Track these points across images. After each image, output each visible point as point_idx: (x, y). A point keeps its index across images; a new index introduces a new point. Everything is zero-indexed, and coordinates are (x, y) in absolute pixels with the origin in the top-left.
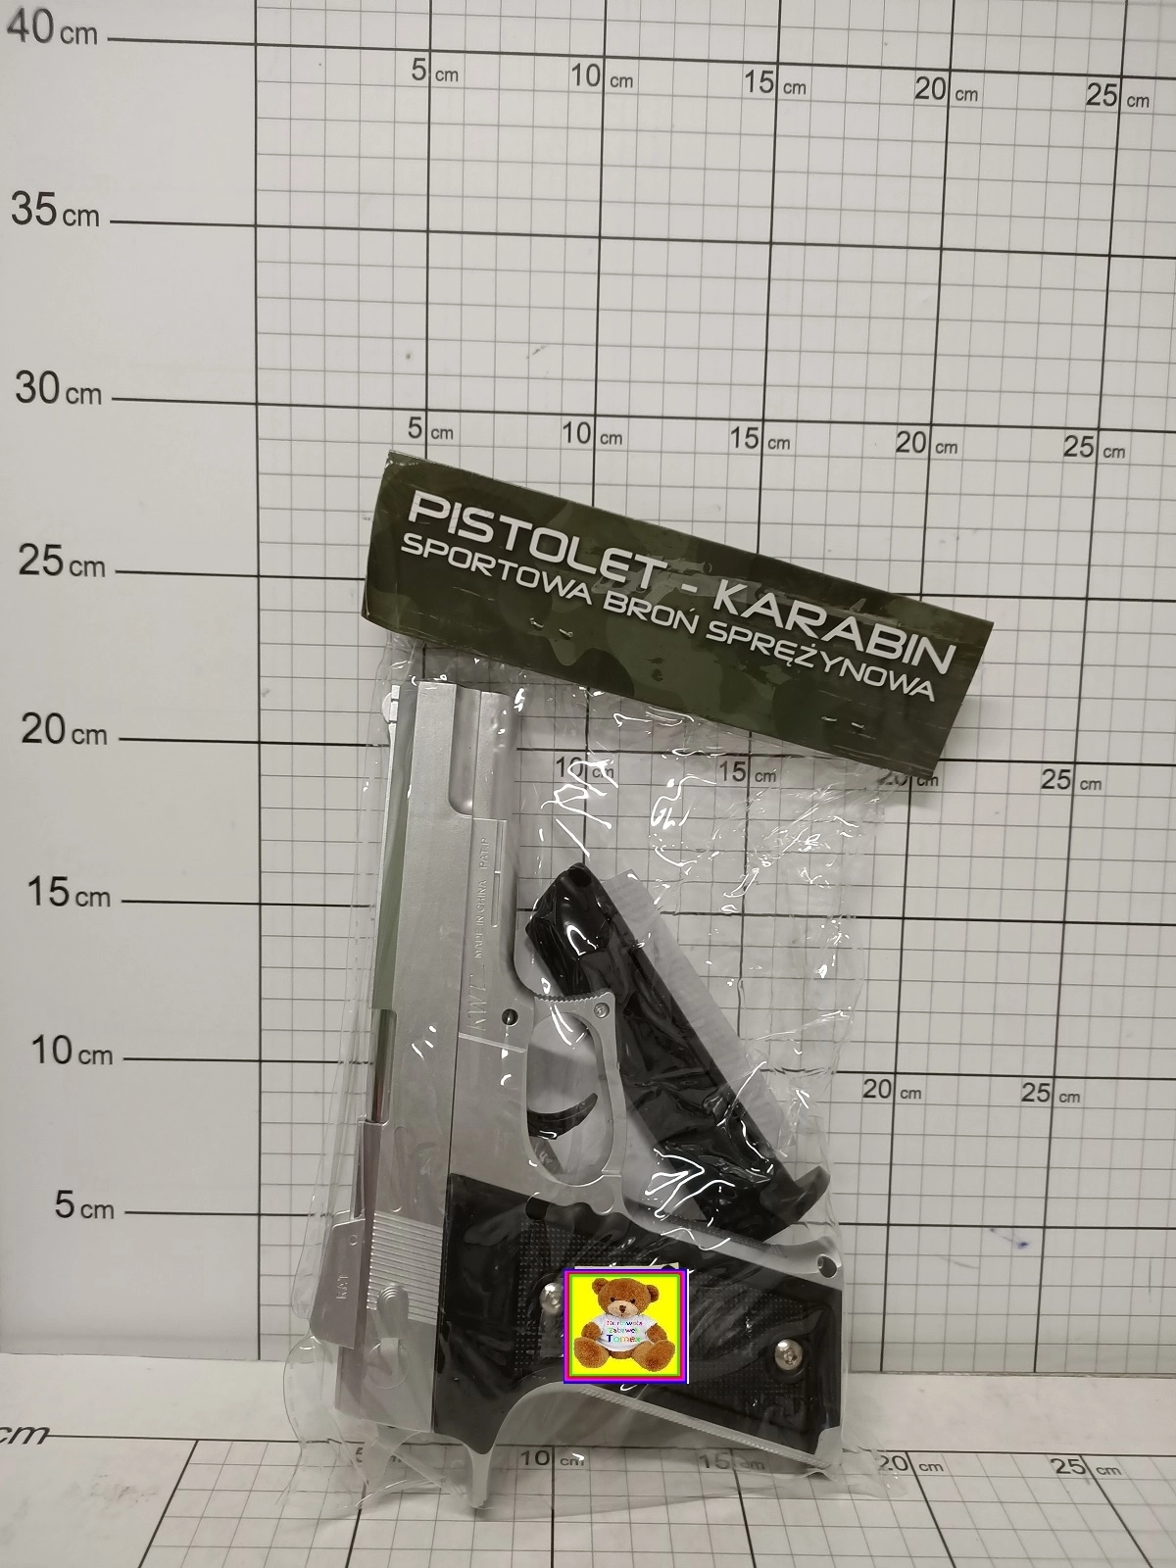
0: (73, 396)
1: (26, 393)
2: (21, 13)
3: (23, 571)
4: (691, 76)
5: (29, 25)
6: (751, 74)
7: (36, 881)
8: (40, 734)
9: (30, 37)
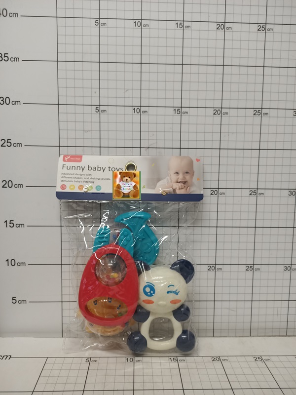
0: (13, 103)
1: (2, 102)
3: (2, 146)
4: (163, 24)
5: (1, 13)
6: (177, 24)
7: (6, 221)
8: (6, 185)
9: (2, 15)
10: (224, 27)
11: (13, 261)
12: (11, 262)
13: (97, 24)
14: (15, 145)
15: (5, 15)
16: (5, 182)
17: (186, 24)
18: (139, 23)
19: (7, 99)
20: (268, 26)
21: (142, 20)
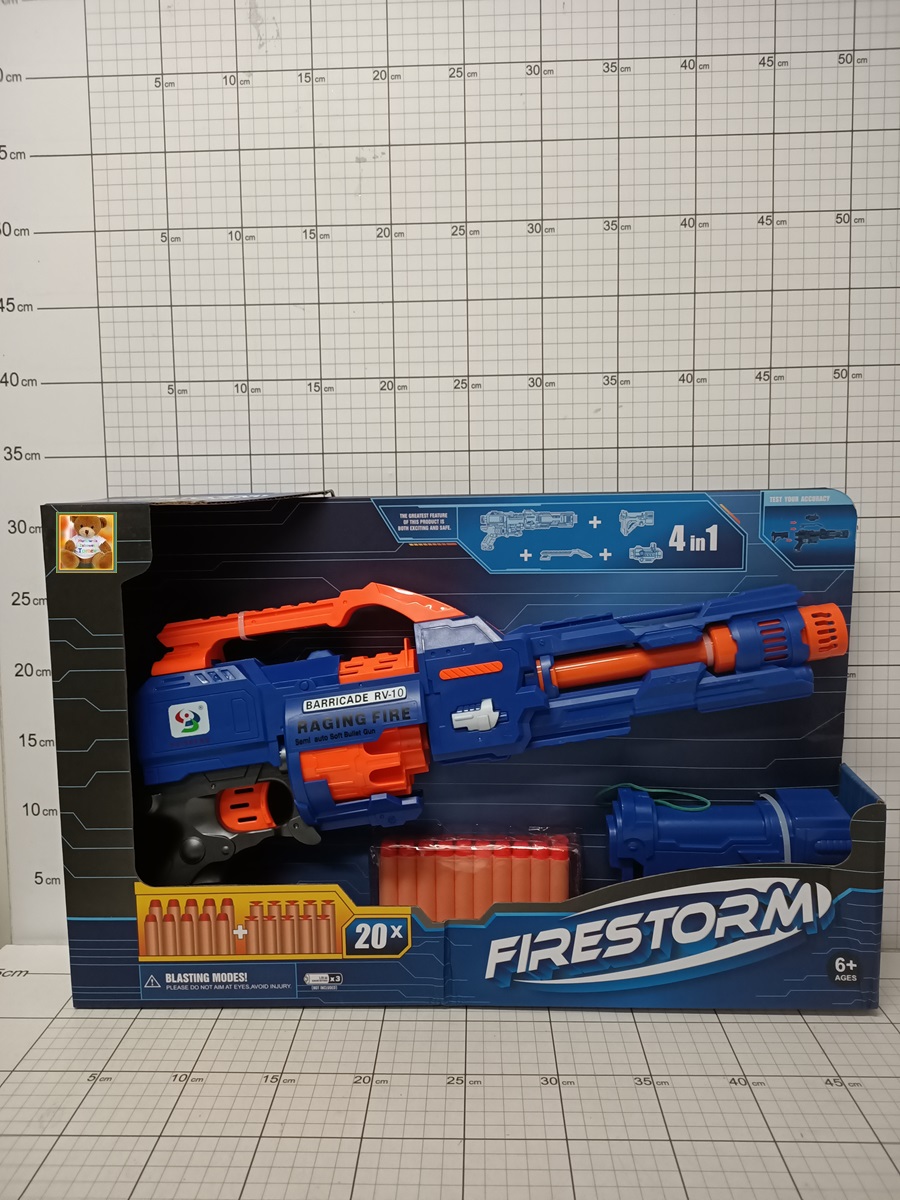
0: (32, 530)
1: (13, 530)
2: (5, 375)
3: (13, 604)
4: (285, 387)
5: (8, 380)
6: (310, 384)
7: (23, 736)
8: (22, 672)
9: (9, 384)
10: (393, 385)
11: (35, 806)
12: (32, 809)
13: (171, 391)
14: (36, 602)
15: (14, 383)
16: (19, 667)
17: (325, 384)
18: (244, 387)
19: (22, 524)
20: (472, 381)
21: (248, 380)
